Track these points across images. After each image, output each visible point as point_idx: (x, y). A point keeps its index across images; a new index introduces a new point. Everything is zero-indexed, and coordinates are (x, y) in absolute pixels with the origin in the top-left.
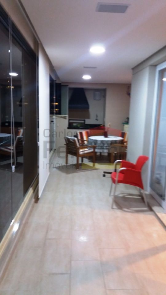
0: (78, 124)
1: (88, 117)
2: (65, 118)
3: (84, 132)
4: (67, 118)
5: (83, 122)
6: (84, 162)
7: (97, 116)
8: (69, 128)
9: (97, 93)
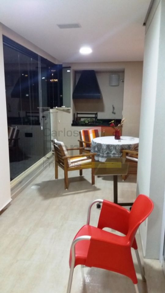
0: (86, 119)
1: (102, 110)
2: (68, 111)
3: (91, 131)
4: (71, 111)
5: (94, 116)
6: (83, 175)
7: (114, 108)
8: (73, 125)
9: (114, 77)
